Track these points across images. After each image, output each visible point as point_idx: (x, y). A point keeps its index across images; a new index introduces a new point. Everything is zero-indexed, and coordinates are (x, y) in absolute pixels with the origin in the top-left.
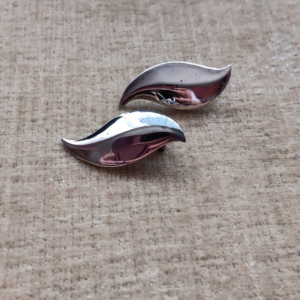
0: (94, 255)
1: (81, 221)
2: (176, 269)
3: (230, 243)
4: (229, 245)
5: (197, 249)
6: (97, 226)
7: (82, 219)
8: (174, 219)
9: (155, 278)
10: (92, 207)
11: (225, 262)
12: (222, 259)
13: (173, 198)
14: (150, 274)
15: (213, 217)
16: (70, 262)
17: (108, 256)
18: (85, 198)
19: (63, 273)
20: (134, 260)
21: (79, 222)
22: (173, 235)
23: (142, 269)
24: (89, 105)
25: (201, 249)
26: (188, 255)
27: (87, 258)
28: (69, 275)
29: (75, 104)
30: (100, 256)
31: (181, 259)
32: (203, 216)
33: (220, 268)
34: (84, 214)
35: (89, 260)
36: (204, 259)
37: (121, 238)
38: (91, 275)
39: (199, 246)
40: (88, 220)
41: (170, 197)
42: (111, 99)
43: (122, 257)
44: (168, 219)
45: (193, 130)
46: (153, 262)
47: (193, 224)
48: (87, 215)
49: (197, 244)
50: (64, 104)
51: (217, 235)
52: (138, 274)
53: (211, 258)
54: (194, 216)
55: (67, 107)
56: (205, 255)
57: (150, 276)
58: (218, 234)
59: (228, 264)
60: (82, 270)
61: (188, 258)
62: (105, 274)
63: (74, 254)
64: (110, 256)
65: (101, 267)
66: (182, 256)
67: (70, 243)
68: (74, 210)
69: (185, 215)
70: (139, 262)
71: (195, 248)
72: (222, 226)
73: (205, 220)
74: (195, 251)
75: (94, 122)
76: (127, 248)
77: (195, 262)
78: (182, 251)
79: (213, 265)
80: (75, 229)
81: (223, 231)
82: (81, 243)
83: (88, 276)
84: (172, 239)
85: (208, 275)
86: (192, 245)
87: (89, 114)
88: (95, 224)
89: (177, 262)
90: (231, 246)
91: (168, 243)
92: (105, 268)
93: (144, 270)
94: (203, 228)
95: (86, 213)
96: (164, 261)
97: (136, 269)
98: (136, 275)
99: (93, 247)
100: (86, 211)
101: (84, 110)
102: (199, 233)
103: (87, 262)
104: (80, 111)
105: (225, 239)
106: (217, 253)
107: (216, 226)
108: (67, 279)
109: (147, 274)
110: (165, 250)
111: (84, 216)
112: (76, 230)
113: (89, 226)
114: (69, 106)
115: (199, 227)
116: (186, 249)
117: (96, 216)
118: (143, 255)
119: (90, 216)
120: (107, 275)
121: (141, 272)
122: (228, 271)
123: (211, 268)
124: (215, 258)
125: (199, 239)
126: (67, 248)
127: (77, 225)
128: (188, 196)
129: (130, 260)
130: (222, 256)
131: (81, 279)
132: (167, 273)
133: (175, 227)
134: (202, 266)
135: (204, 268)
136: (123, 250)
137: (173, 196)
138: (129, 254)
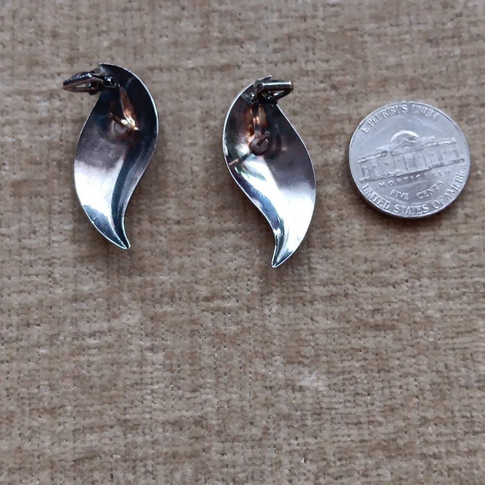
0: (51, 290)
1: (33, 236)
2: (165, 313)
3: (248, 275)
4: (246, 279)
5: (199, 285)
6: (56, 245)
7: (35, 232)
8: (170, 237)
9: (134, 327)
10: (50, 213)
11: (237, 304)
12: (234, 299)
13: (172, 201)
14: (128, 320)
15: (229, 234)
16: (15, 300)
17: (71, 293)
18: (39, 198)
19: (6, 315)
20: (108, 300)
21: (30, 238)
22: (167, 261)
23: (117, 312)
24: (49, 24)
25: (204, 285)
26: (185, 293)
27: (40, 294)
28: (15, 319)
29: (26, 21)
30: (59, 291)
31: (174, 299)
32: (213, 231)
33: (229, 314)
34: (36, 225)
35: (43, 297)
36: (207, 299)
37: (91, 264)
38: (45, 320)
39: (202, 279)
40: (42, 235)
41: (167, 200)
42: (84, 11)
43: (91, 294)
44: (161, 235)
45: (215, 77)
46: (134, 302)
47: (197, 244)
48: (41, 226)
49: (200, 277)
50: (8, 22)
51: (231, 263)
52: (111, 320)
53: (218, 298)
54: (201, 231)
55: (13, 29)
56: (209, 295)
57: (128, 322)
58: (232, 261)
59: (241, 309)
60: (33, 312)
61: (184, 298)
62: (65, 320)
63: (22, 287)
64: (73, 293)
65: (60, 309)
66: (177, 295)
67: (16, 270)
68: (23, 218)
69: (188, 230)
70: (114, 303)
71: (196, 282)
72: (241, 249)
73: (216, 238)
74: (196, 287)
75: (56, 57)
76: (98, 280)
77: (193, 305)
78: (178, 287)
79: (219, 309)
80: (24, 248)
81: (241, 256)
82: (32, 271)
83: (41, 322)
84: (165, 268)
85: (210, 325)
86: (192, 278)
87: (48, 41)
88: (53, 242)
89: (168, 304)
90: (249, 280)
91: (158, 274)
92: (66, 310)
93: (121, 314)
94: (213, 251)
95: (39, 223)
96: (149, 302)
97: (109, 313)
98: (109, 321)
99: (50, 276)
100: (41, 221)
101: (40, 33)
102: (204, 260)
103: (41, 301)
104: (33, 36)
105: (242, 269)
106: (228, 291)
107: (231, 249)
108: (11, 325)
109: (124, 321)
110: (153, 285)
111: (37, 229)
112: (25, 251)
113: (45, 244)
114: (16, 26)
115: (206, 250)
116: (183, 285)
117: (55, 228)
118: (121, 293)
119: (45, 228)
120: (69, 321)
121: (115, 316)
122: (239, 319)
123: (216, 313)
124: (223, 298)
125: (203, 268)
126: (12, 278)
127: (27, 242)
128: (196, 197)
129: (100, 300)
130: (233, 295)
131: (31, 325)
132: (152, 318)
133: (171, 248)
134: (204, 311)
135: (205, 313)
136: (92, 283)
137: (172, 197)
138: (100, 290)
